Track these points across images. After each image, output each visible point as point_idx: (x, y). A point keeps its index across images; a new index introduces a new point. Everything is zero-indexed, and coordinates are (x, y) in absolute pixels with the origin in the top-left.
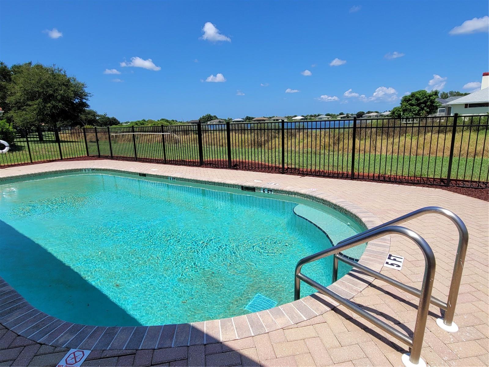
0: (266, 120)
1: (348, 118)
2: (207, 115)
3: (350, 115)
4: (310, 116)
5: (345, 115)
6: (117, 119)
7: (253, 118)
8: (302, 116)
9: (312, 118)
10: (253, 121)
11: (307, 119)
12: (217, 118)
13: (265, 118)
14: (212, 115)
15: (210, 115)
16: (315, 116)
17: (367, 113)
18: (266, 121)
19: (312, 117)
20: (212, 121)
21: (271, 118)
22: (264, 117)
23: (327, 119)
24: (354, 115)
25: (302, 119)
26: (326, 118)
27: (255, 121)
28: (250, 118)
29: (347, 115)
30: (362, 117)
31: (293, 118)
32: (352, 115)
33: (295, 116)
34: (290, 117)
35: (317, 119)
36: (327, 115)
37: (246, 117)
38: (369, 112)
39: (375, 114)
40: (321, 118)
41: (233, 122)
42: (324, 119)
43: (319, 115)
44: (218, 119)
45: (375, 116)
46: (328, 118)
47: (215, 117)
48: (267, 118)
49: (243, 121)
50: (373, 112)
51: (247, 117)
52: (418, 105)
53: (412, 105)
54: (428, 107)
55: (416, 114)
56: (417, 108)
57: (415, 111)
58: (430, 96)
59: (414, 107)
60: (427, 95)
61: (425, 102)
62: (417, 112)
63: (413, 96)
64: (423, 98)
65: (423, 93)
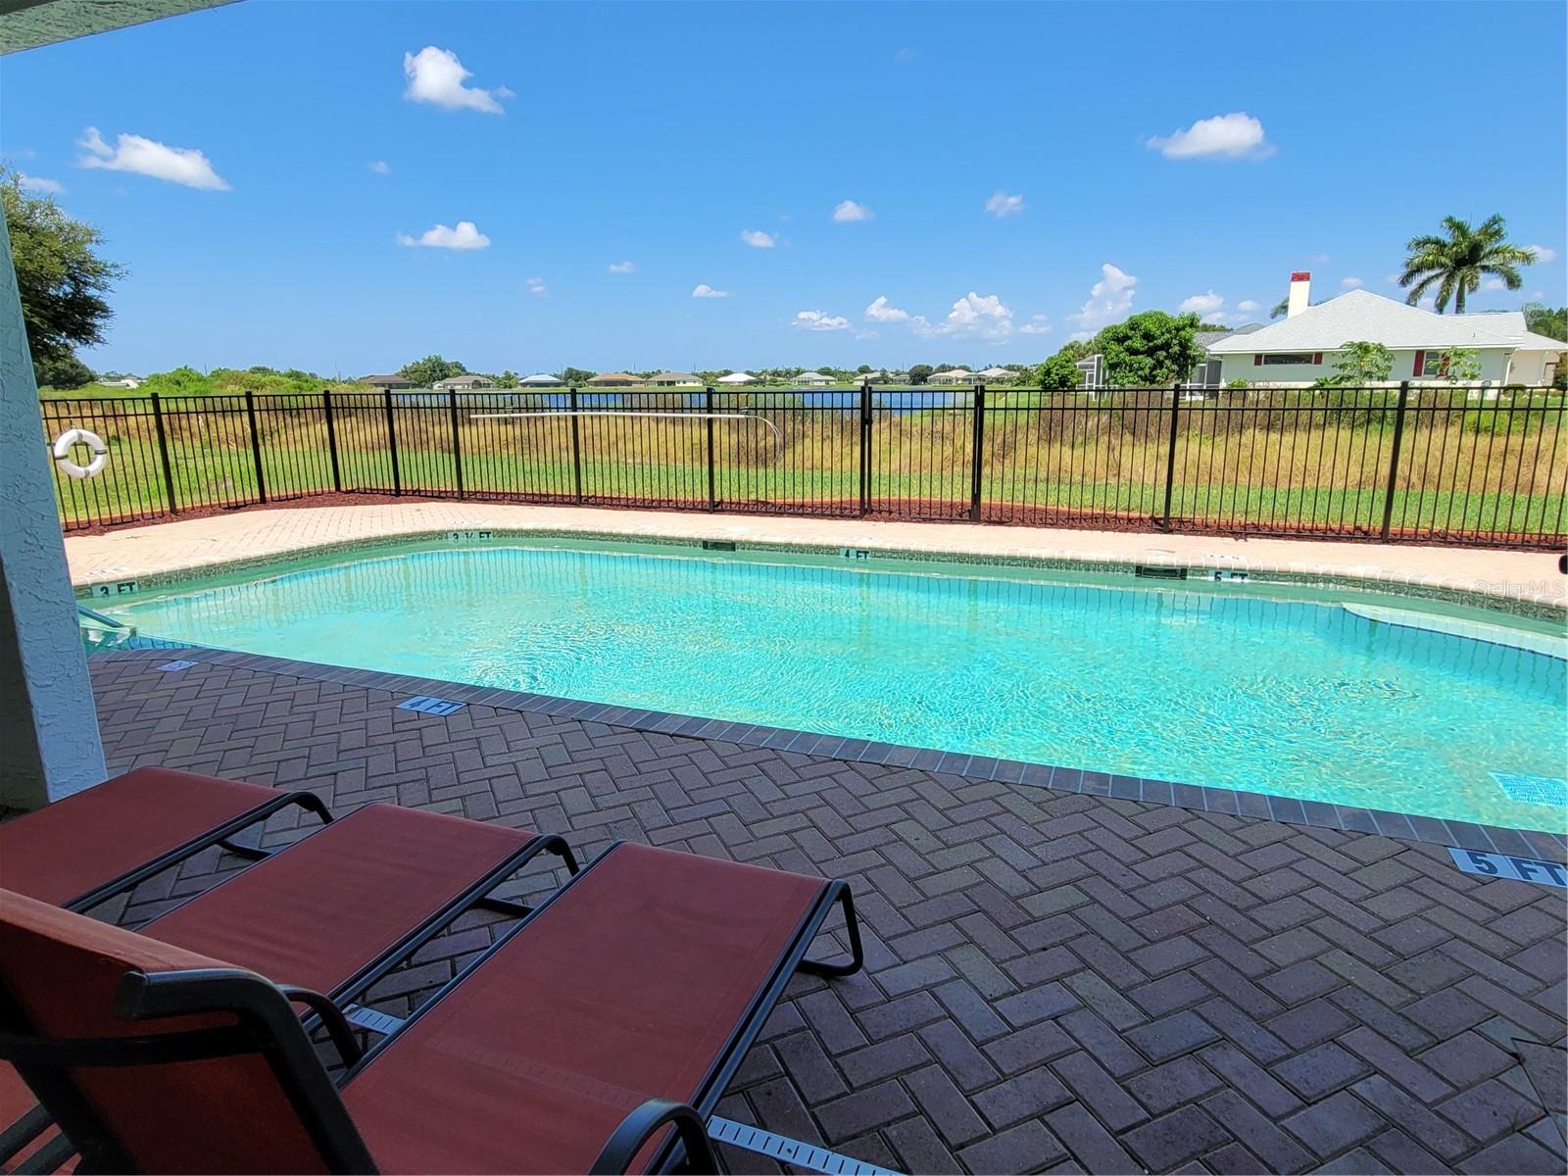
0: (635, 382)
1: (886, 383)
2: (430, 360)
3: (891, 376)
4: (773, 375)
5: (877, 375)
7: (588, 376)
8: (748, 373)
9: (779, 379)
10: (591, 383)
11: (763, 382)
12: (463, 370)
13: (631, 374)
14: (447, 360)
15: (438, 359)
16: (788, 374)
17: (938, 371)
18: (635, 388)
19: (779, 376)
20: (447, 381)
21: (648, 376)
22: (626, 372)
23: (823, 384)
24: (903, 373)
25: (749, 383)
26: (821, 381)
27: (597, 384)
28: (578, 373)
29: (884, 372)
30: (925, 381)
31: (720, 380)
32: (897, 374)
33: (727, 373)
34: (712, 374)
35: (794, 385)
36: (825, 372)
37: (565, 369)
38: (944, 369)
39: (963, 374)
40: (806, 382)
41: (524, 385)
42: (816, 384)
43: (798, 372)
44: (468, 374)
45: (964, 380)
46: (827, 382)
47: (458, 365)
48: (636, 375)
49: (557, 385)
50: (954, 368)
51: (570, 370)
52: (1150, 352)
53: (1134, 352)
54: (1174, 359)
55: (1145, 379)
56: (1149, 361)
57: (1142, 369)
58: (1178, 330)
59: (1140, 357)
60: (1172, 325)
61: (1166, 346)
62: (1147, 371)
63: (1133, 326)
64: (1163, 334)
65: (1161, 320)
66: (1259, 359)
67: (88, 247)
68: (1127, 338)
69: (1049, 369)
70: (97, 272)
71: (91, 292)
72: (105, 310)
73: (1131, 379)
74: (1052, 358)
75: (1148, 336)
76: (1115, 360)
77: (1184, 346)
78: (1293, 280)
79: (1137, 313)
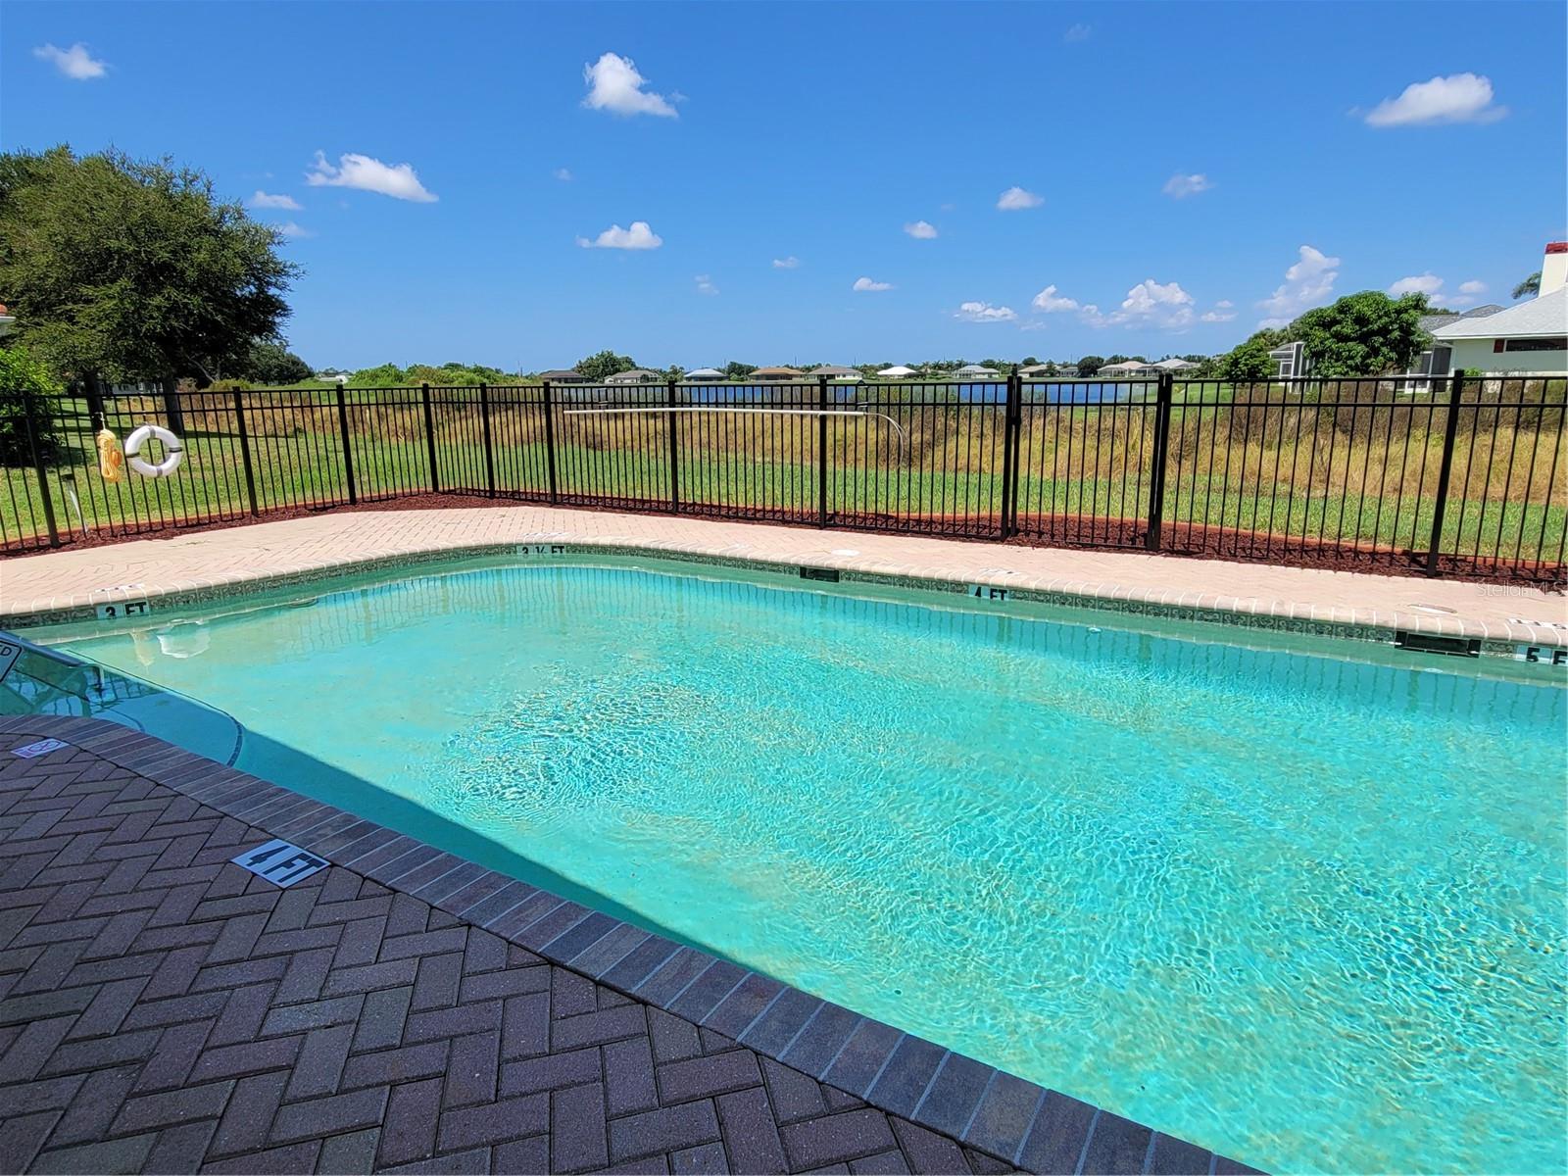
0: (796, 376)
1: (1052, 375)
2: (602, 355)
3: (1058, 368)
4: (934, 367)
5: (1044, 367)
6: (302, 360)
7: (751, 369)
8: (909, 366)
9: (940, 372)
10: (752, 377)
11: (923, 375)
12: (633, 365)
13: (792, 368)
14: (618, 355)
15: (610, 354)
16: (950, 367)
17: (1110, 362)
18: (795, 381)
19: (940, 368)
20: (618, 375)
21: (809, 369)
22: (787, 366)
23: (986, 376)
24: (1071, 365)
25: (910, 376)
26: (984, 374)
27: (758, 377)
28: (740, 367)
29: (1050, 364)
30: (1095, 373)
31: (879, 373)
32: (1065, 366)
33: (887, 366)
34: (872, 367)
35: (955, 377)
36: (988, 364)
37: (728, 363)
38: (1115, 360)
39: (1138, 365)
40: (968, 375)
41: (689, 379)
42: (978, 377)
43: (960, 365)
44: (637, 369)
45: (1138, 372)
46: (990, 374)
47: (628, 360)
48: (797, 368)
49: (720, 379)
50: (1127, 360)
51: (733, 364)
52: (1363, 339)
53: (1345, 339)
54: (1393, 345)
55: (1356, 368)
56: (1360, 349)
57: (1352, 358)
58: (1399, 312)
59: (1351, 344)
60: (1391, 307)
61: (1384, 331)
62: (1358, 360)
63: (1343, 308)
64: (1380, 317)
65: (1379, 302)
66: (1499, 345)
67: (273, 248)
68: (1335, 322)
69: (1237, 359)
70: (278, 273)
71: (272, 291)
72: (285, 309)
73: (1339, 369)
74: (1241, 347)
75: (1361, 320)
76: (1320, 348)
77: (1407, 330)
78: (1548, 251)
79: (1349, 293)
